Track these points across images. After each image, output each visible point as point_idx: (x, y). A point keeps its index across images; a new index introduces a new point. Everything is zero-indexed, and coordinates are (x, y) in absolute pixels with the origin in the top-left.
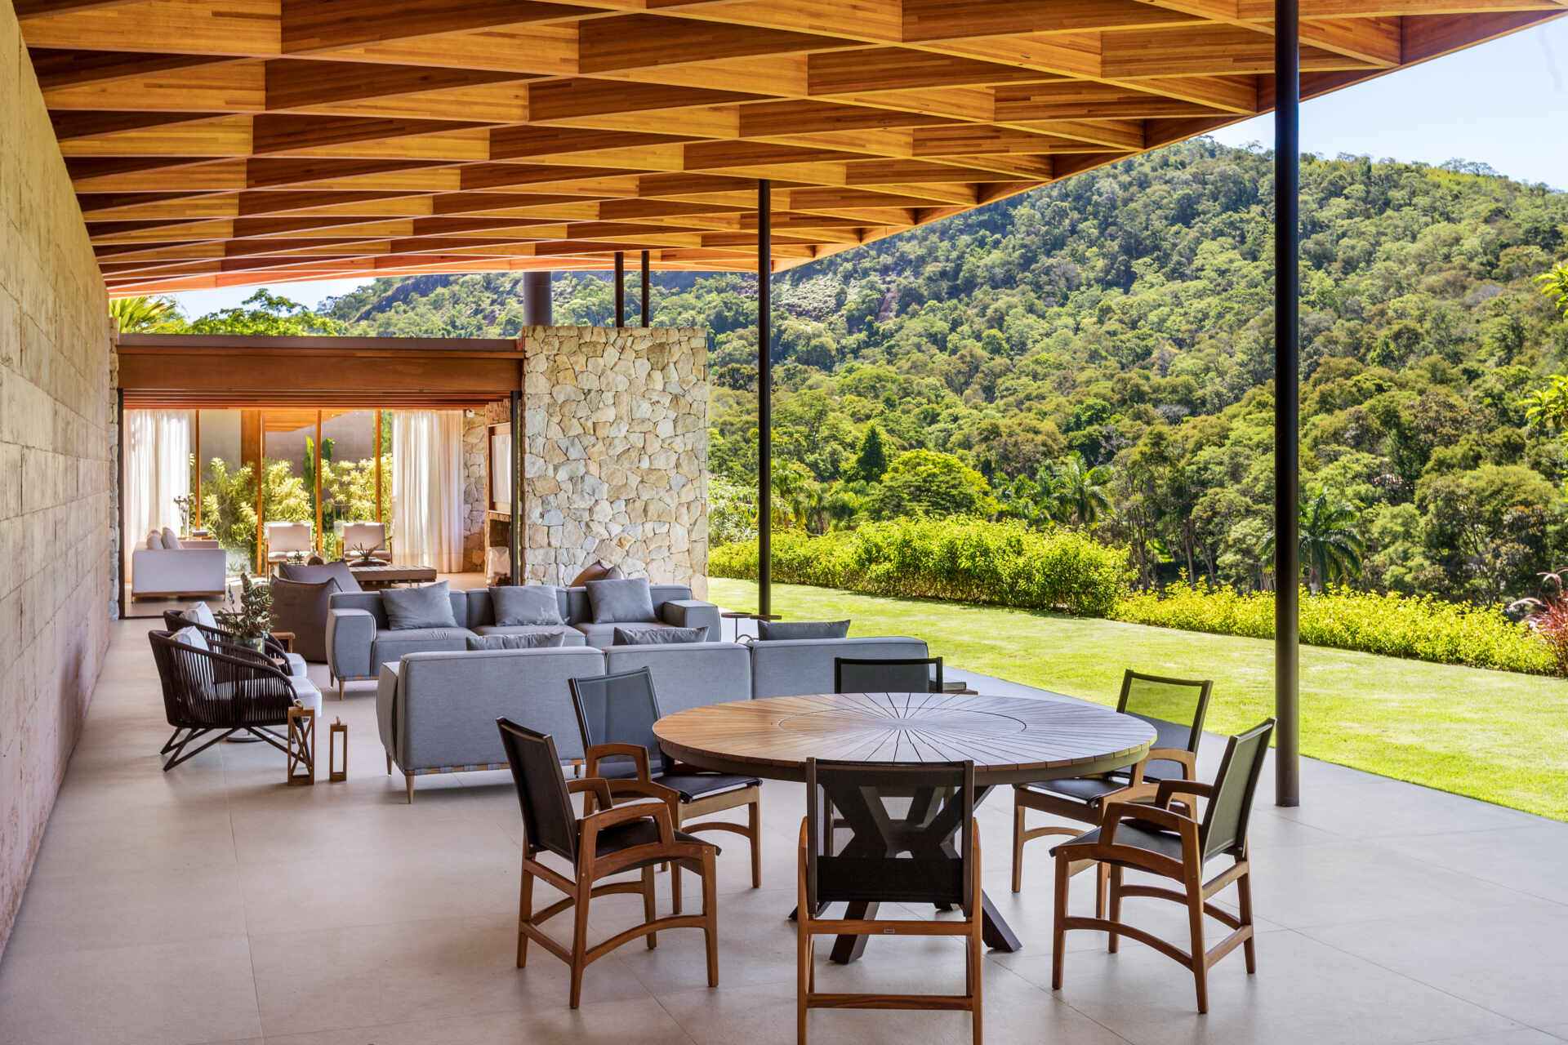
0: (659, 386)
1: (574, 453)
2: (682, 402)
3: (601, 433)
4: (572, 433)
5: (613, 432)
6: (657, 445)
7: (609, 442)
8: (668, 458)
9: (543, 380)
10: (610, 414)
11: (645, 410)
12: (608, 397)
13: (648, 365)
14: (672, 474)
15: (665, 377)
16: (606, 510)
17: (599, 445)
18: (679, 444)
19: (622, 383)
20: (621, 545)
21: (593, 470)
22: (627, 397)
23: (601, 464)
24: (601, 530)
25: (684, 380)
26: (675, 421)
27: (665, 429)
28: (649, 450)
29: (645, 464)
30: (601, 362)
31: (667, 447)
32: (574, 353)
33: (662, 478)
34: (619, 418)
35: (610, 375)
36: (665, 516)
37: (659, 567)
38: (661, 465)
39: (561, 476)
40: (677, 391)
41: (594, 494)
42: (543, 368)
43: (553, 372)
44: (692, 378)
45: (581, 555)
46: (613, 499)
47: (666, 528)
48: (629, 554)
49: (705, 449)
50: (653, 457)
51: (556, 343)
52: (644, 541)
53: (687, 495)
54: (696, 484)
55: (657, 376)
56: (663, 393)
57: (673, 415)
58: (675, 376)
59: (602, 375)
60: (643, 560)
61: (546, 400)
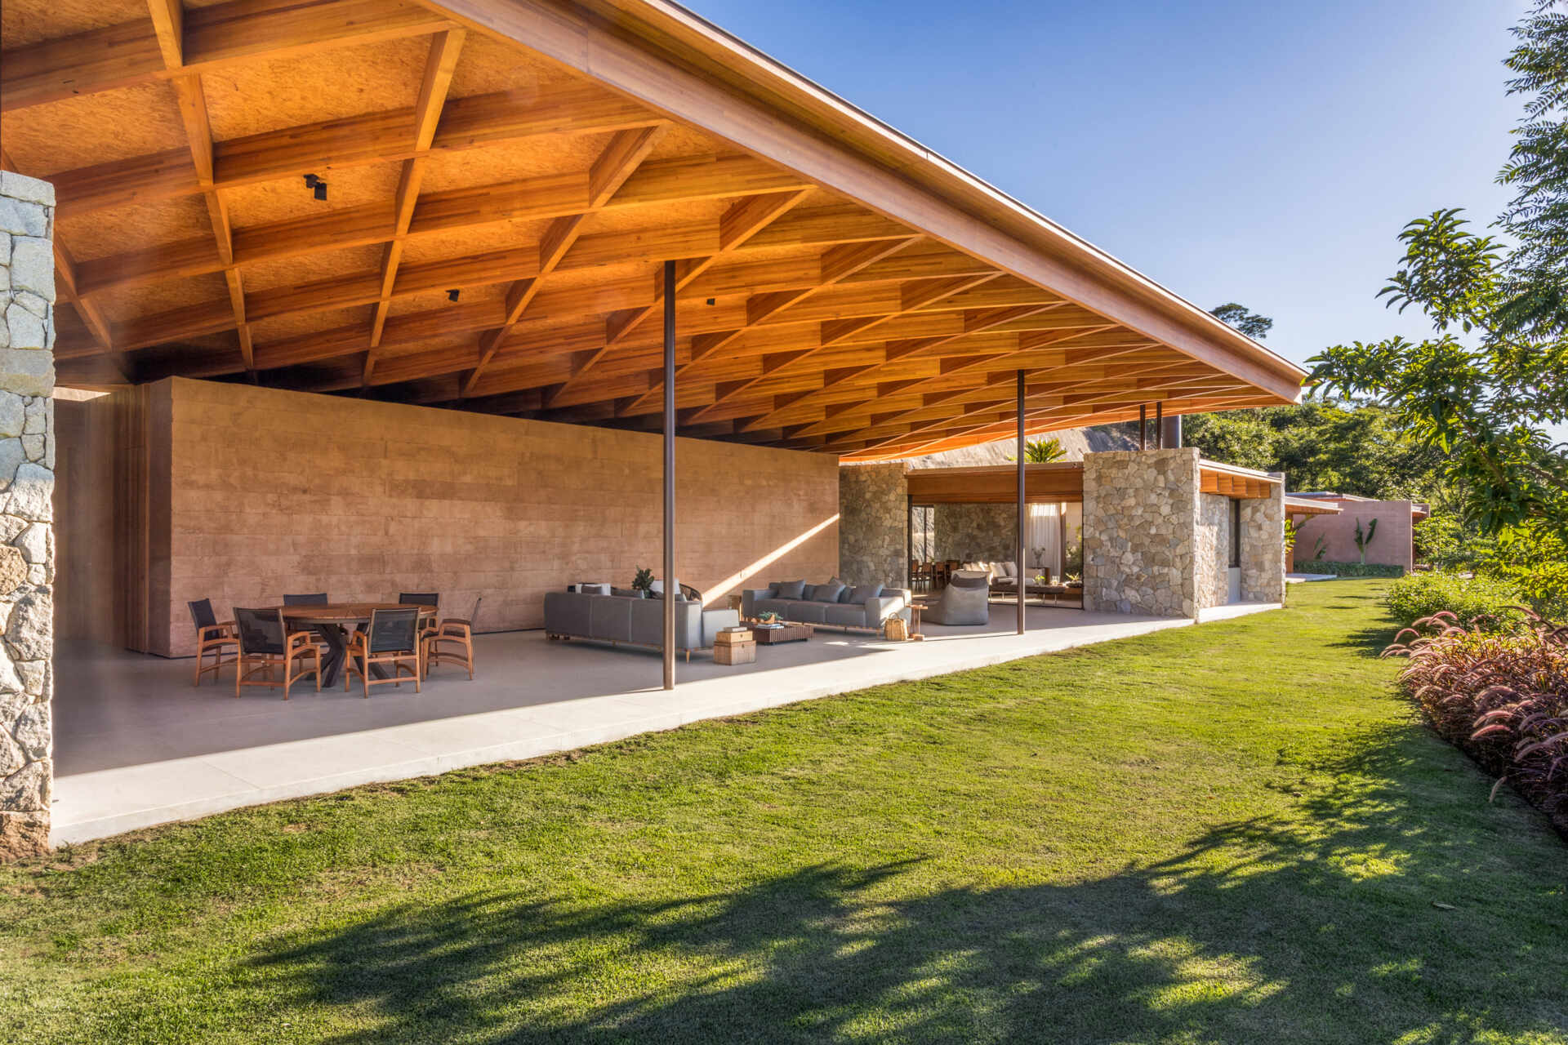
0: (1162, 484)
1: (1110, 525)
2: (1176, 494)
3: (1126, 512)
4: (1110, 513)
5: (1134, 512)
6: (1160, 520)
7: (1131, 518)
8: (1167, 528)
9: (1093, 484)
10: (1132, 502)
11: (1153, 498)
12: (1131, 491)
13: (1155, 472)
14: (1171, 537)
15: (1166, 479)
16: (1129, 557)
17: (1125, 520)
18: (1174, 519)
19: (1139, 483)
20: (1138, 578)
21: (1122, 534)
22: (1142, 491)
23: (1126, 531)
24: (1127, 570)
25: (1178, 480)
26: (1172, 505)
27: (1165, 510)
28: (1156, 523)
29: (1153, 531)
30: (1126, 471)
31: (1166, 520)
32: (1111, 467)
33: (1164, 540)
34: (1138, 504)
35: (1132, 479)
36: (1165, 563)
37: (1161, 594)
38: (1163, 531)
39: (1104, 537)
40: (1174, 487)
41: (1123, 547)
42: (1094, 476)
43: (1099, 479)
44: (1184, 479)
45: (1115, 583)
46: (1134, 551)
47: (1166, 570)
48: (1143, 584)
49: (1192, 522)
50: (1158, 527)
51: (1101, 462)
52: (1154, 577)
53: (1179, 550)
54: (1186, 543)
55: (1161, 478)
56: (1164, 489)
57: (1171, 501)
58: (1172, 478)
59: (1127, 479)
60: (1153, 588)
61: (1095, 494)
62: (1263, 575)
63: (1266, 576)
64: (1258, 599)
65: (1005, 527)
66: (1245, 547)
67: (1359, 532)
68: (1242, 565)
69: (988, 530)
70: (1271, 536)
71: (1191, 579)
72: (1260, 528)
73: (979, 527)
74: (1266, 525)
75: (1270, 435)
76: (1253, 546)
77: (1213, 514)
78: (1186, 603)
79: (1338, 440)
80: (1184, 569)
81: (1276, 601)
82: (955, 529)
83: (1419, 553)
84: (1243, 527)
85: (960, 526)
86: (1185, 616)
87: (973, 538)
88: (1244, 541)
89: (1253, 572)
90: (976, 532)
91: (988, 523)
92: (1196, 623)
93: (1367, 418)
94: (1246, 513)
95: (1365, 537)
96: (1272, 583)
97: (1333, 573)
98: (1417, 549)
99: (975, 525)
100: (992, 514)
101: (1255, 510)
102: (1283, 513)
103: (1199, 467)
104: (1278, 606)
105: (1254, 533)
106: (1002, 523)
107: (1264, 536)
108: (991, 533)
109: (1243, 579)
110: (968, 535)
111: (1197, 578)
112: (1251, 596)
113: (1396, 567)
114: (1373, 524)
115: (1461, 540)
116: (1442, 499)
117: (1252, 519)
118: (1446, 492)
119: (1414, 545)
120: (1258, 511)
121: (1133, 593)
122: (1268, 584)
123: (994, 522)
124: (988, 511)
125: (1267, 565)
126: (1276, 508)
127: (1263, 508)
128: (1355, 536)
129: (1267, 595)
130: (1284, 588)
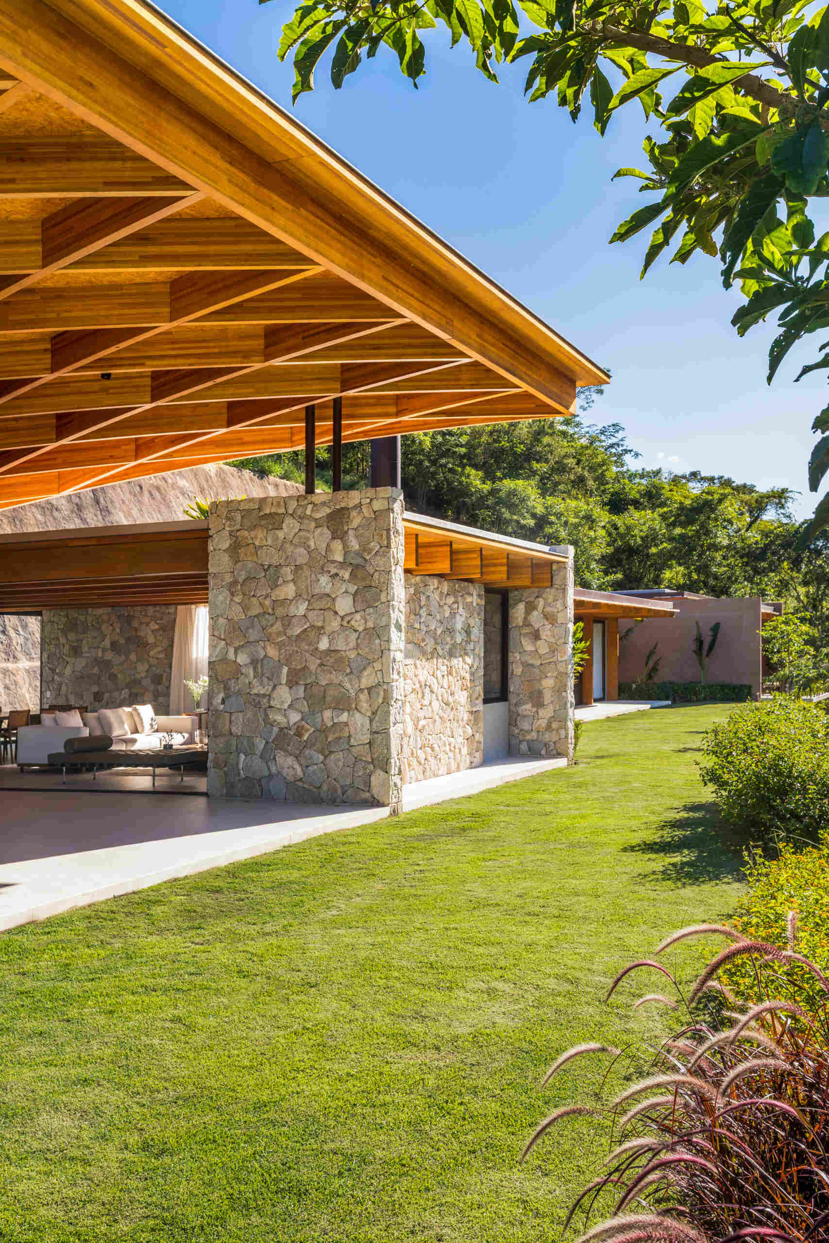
0: (339, 557)
2: (362, 574)
3: (279, 611)
4: (252, 612)
5: (293, 611)
6: (335, 624)
7: (287, 621)
8: (347, 638)
9: (226, 558)
10: (289, 591)
11: (324, 583)
12: (288, 571)
13: (327, 534)
14: (352, 655)
15: (345, 546)
16: (284, 696)
17: (278, 626)
18: (358, 622)
19: (301, 556)
20: (299, 734)
21: (272, 652)
22: (306, 572)
23: (280, 646)
24: (279, 718)
25: (365, 548)
26: (355, 595)
27: (344, 605)
28: (328, 629)
29: (324, 644)
30: (281, 534)
31: (346, 625)
32: (254, 527)
33: (341, 660)
34: (298, 595)
35: (289, 548)
36: (344, 703)
37: (338, 761)
38: (340, 645)
39: (242, 659)
40: (359, 561)
41: (273, 678)
42: (226, 545)
43: (235, 549)
44: (374, 545)
45: (260, 744)
46: (292, 684)
47: (344, 717)
48: (308, 745)
49: (388, 626)
50: (332, 637)
51: (238, 517)
52: (323, 730)
53: (367, 679)
54: (378, 666)
55: (338, 546)
56: (343, 565)
57: (353, 588)
58: (354, 545)
59: (281, 549)
60: (321, 752)
61: (228, 579)
62: (542, 712)
63: (546, 713)
64: (534, 754)
65: (155, 645)
66: (516, 669)
67: (700, 642)
68: (513, 699)
69: (127, 654)
70: (554, 650)
71: (386, 733)
72: (536, 636)
73: (114, 645)
74: (546, 633)
75: (604, 517)
76: (527, 666)
77: (453, 615)
78: (377, 778)
79: (684, 525)
80: (374, 713)
81: (559, 755)
82: (76, 651)
83: (770, 668)
84: (513, 634)
85: (85, 649)
86: (375, 803)
87: (105, 664)
88: (515, 657)
89: (527, 708)
90: (109, 656)
91: (128, 640)
92: (394, 813)
93: (716, 496)
94: (518, 612)
95: (706, 646)
96: (555, 725)
97: (667, 699)
98: (767, 661)
99: (107, 643)
100: (135, 624)
101: (531, 607)
102: (571, 612)
103: (401, 526)
104: (562, 762)
105: (529, 647)
106: (151, 640)
107: (543, 649)
108: (133, 657)
109: (512, 720)
110: (97, 661)
111: (395, 731)
112: (524, 747)
113: (741, 687)
114: (716, 629)
115: (817, 649)
116: (798, 598)
117: (527, 624)
118: (802, 590)
119: (764, 657)
120: (535, 608)
121: (290, 760)
122: (549, 727)
123: (138, 637)
124: (129, 619)
125: (548, 697)
126: (559, 604)
127: (541, 602)
128: (694, 647)
129: (546, 745)
130: (571, 733)
